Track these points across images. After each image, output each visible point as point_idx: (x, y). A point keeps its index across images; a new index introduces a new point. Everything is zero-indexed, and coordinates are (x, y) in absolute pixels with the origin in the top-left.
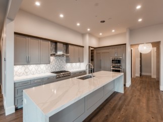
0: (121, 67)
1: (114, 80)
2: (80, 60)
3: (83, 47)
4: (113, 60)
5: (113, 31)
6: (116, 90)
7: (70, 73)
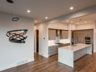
0: (90, 42)
1: (86, 47)
2: (67, 38)
3: (68, 31)
4: (85, 38)
5: (86, 22)
6: (88, 53)
7: (63, 44)
